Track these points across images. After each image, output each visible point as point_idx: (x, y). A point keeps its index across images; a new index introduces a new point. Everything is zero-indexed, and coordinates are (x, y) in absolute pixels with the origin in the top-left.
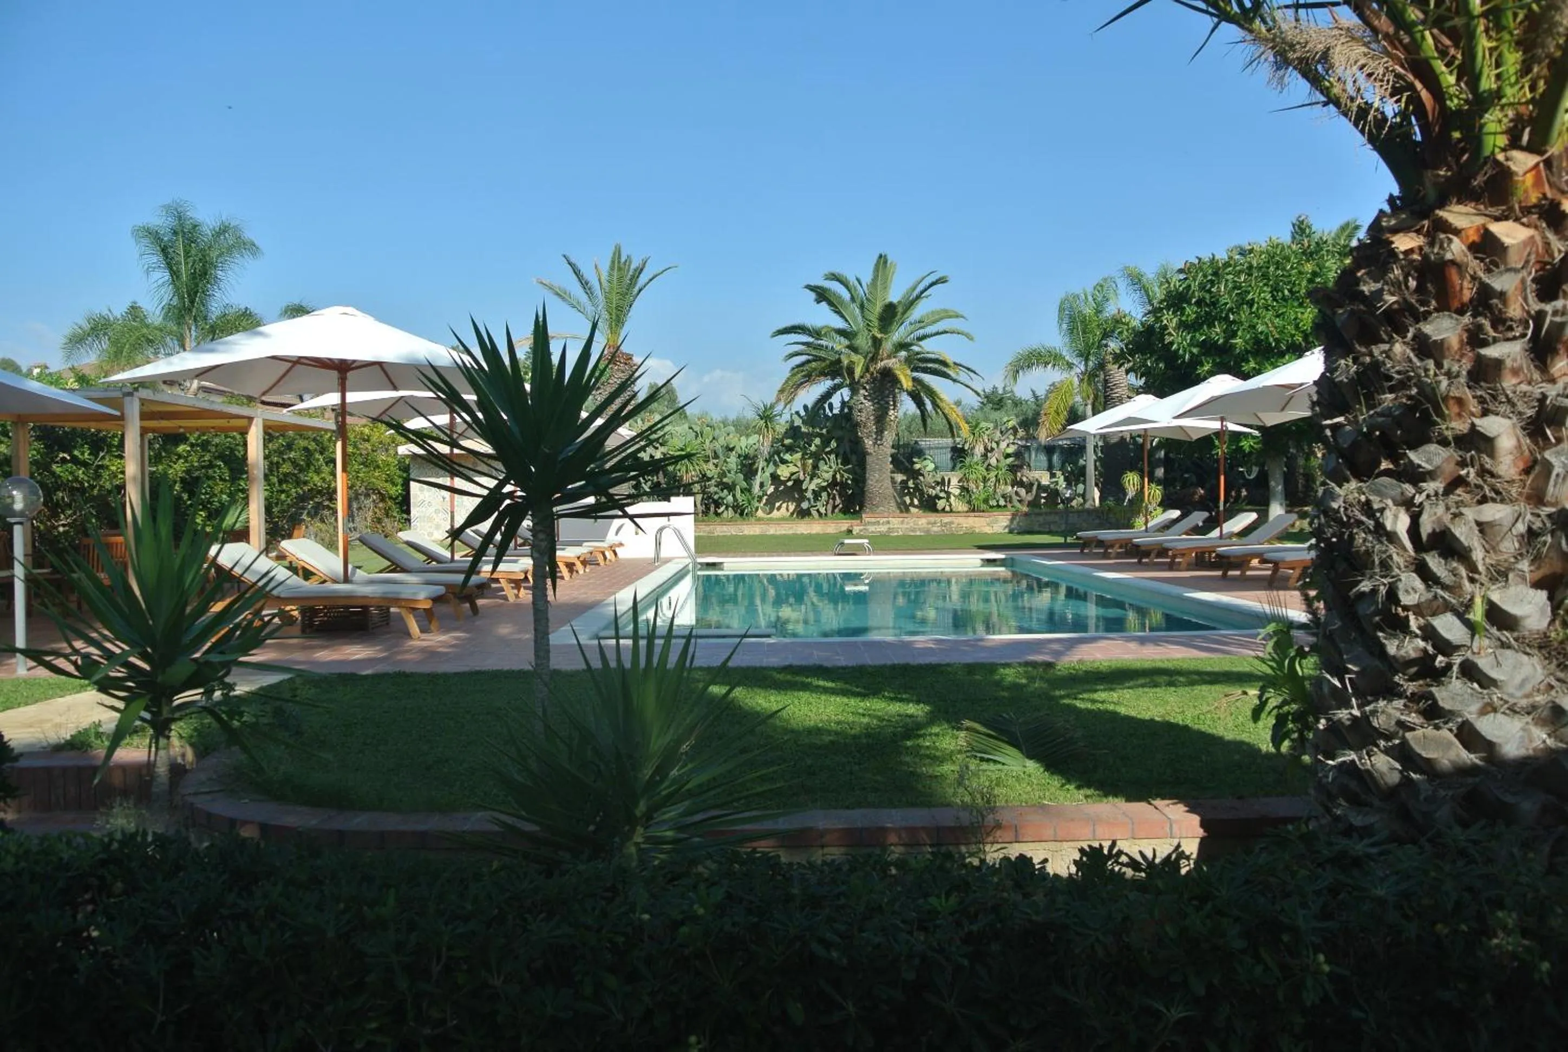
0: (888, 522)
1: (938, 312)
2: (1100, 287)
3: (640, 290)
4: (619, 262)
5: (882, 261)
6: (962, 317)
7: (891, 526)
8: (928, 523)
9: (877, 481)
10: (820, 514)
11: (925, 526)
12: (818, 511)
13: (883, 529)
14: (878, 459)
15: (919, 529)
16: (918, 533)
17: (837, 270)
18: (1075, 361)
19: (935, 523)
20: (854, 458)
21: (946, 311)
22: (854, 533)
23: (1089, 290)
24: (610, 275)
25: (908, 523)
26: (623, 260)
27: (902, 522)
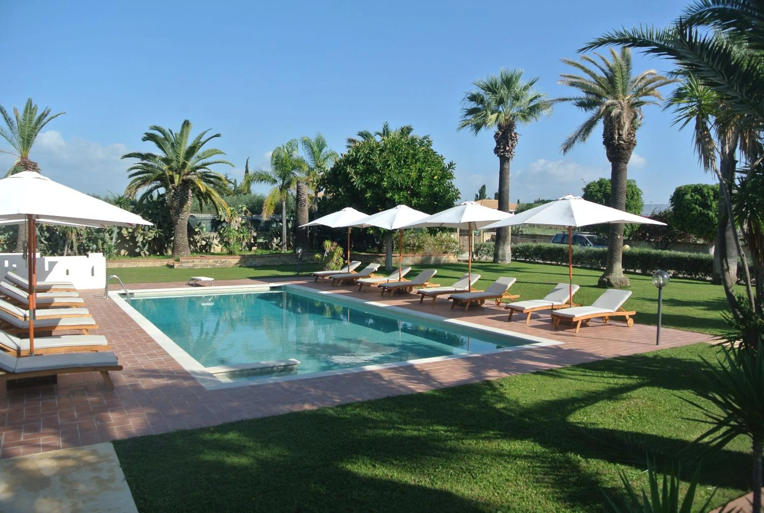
0: (193, 262)
1: (212, 151)
2: (290, 144)
3: (42, 126)
4: (30, 109)
5: (186, 124)
6: (224, 153)
7: (195, 263)
8: (214, 262)
9: (181, 238)
10: (145, 255)
11: (213, 263)
12: (144, 253)
13: (191, 265)
14: (181, 227)
15: (210, 265)
16: (209, 267)
17: (158, 125)
18: (278, 179)
19: (218, 262)
20: (166, 225)
21: (216, 150)
22: (175, 267)
23: (285, 145)
24: (25, 116)
25: (204, 262)
26: (33, 108)
27: (201, 261)
